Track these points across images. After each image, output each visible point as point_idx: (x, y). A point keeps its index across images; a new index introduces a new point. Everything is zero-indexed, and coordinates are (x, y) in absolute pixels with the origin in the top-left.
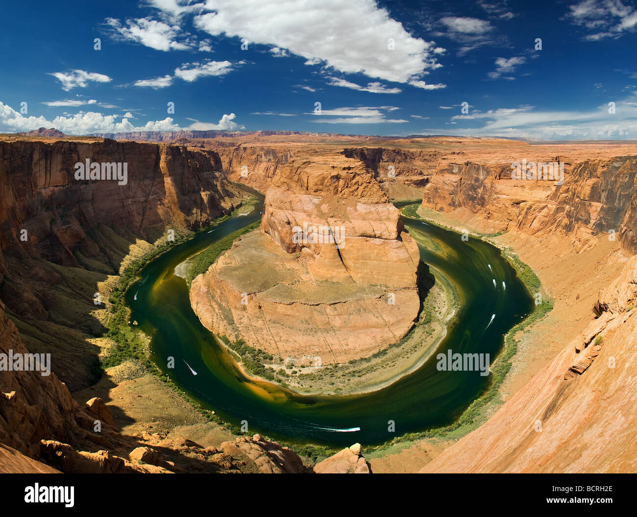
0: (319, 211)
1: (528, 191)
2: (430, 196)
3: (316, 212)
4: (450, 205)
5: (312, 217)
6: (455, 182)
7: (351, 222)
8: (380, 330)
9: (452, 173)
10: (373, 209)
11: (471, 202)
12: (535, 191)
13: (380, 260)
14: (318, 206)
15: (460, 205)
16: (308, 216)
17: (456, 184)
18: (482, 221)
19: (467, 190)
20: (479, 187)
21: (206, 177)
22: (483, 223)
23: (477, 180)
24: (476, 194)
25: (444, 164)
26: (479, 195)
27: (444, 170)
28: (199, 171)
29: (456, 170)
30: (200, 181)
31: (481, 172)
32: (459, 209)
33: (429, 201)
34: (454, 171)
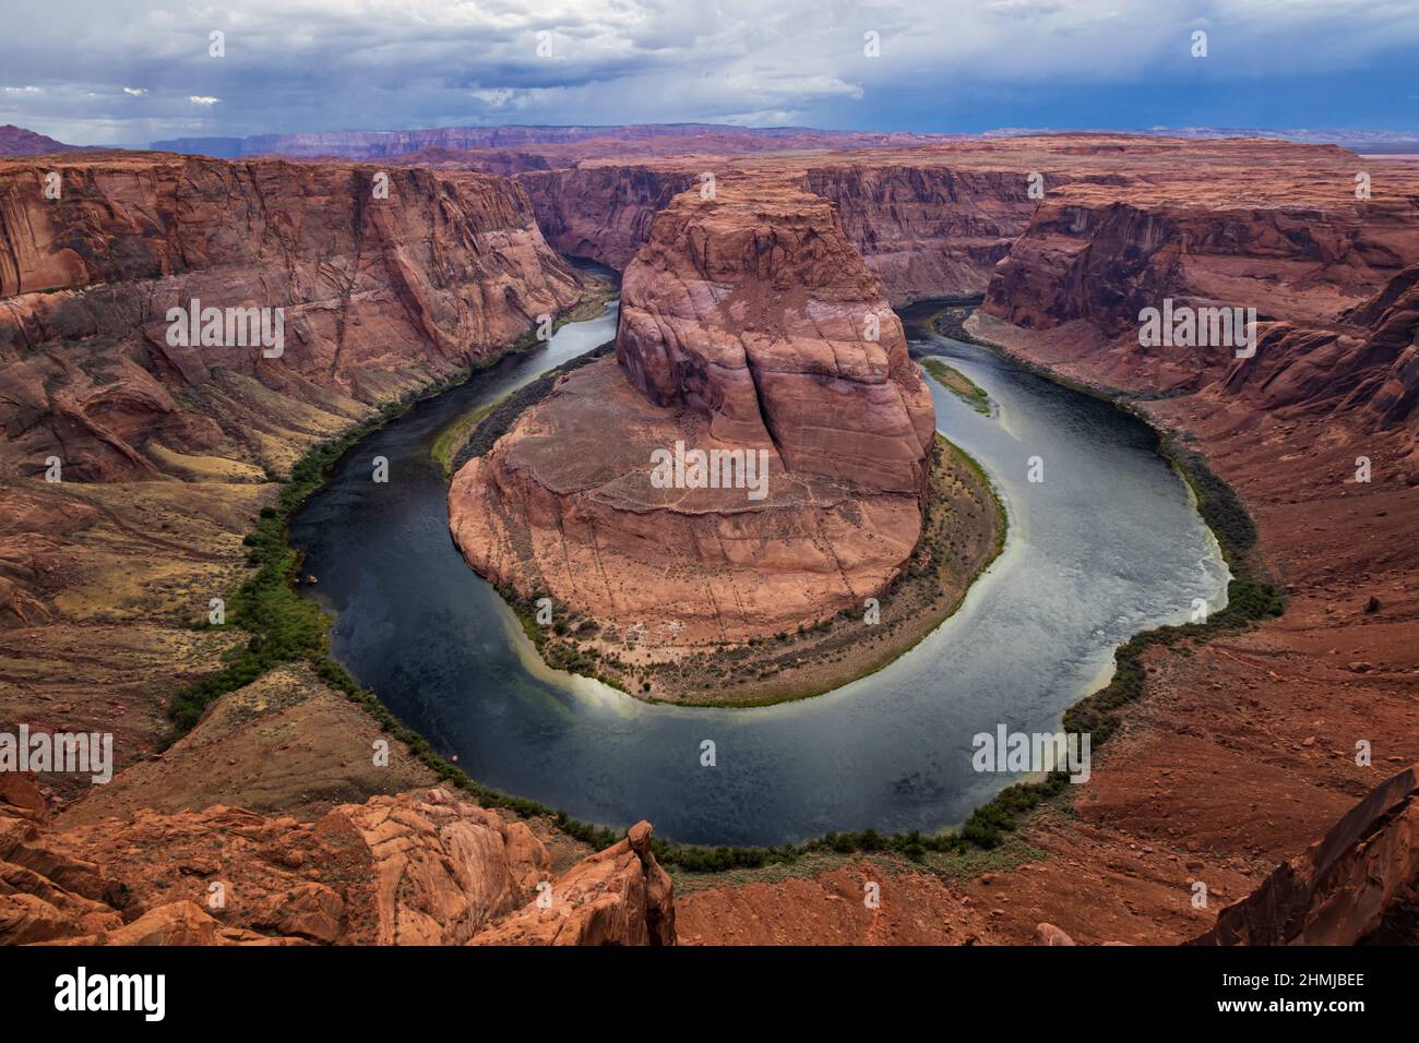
0: (727, 315)
1: (1286, 292)
2: (1002, 288)
3: (719, 318)
4: (1049, 311)
5: (711, 329)
6: (1071, 256)
7: (790, 342)
8: (824, 577)
9: (1069, 232)
10: (841, 314)
11: (1105, 309)
12: (1312, 293)
13: (845, 427)
14: (724, 306)
15: (1074, 315)
16: (702, 326)
17: (1073, 260)
18: (1125, 358)
19: (1100, 278)
20: (1134, 272)
21: (492, 243)
22: (1128, 362)
23: (1133, 252)
24: (1123, 291)
25: (1050, 210)
26: (1132, 292)
27: (1048, 224)
28: (473, 231)
29: (1079, 225)
30: (478, 253)
31: (1149, 231)
32: (1070, 324)
33: (999, 301)
34: (1074, 227)
